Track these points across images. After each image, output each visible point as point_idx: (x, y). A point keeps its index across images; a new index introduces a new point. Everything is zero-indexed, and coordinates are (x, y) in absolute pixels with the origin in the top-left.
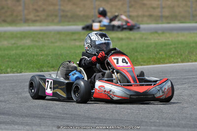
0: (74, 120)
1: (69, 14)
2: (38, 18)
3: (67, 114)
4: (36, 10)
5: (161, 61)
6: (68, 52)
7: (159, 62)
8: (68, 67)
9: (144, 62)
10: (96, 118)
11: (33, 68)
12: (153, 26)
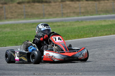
0: (37, 71)
1: (30, 14)
2: (13, 17)
3: (33, 68)
4: (12, 12)
5: (82, 37)
6: (31, 34)
7: (81, 37)
8: (27, 44)
9: (73, 37)
10: (49, 69)
11: (12, 44)
12: (76, 18)
